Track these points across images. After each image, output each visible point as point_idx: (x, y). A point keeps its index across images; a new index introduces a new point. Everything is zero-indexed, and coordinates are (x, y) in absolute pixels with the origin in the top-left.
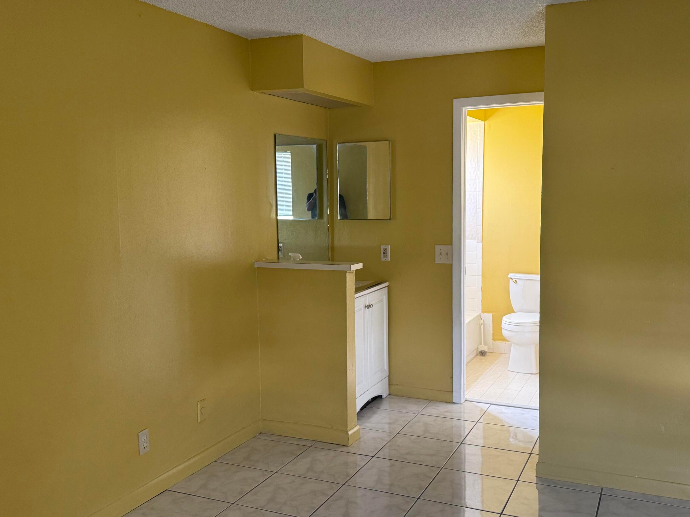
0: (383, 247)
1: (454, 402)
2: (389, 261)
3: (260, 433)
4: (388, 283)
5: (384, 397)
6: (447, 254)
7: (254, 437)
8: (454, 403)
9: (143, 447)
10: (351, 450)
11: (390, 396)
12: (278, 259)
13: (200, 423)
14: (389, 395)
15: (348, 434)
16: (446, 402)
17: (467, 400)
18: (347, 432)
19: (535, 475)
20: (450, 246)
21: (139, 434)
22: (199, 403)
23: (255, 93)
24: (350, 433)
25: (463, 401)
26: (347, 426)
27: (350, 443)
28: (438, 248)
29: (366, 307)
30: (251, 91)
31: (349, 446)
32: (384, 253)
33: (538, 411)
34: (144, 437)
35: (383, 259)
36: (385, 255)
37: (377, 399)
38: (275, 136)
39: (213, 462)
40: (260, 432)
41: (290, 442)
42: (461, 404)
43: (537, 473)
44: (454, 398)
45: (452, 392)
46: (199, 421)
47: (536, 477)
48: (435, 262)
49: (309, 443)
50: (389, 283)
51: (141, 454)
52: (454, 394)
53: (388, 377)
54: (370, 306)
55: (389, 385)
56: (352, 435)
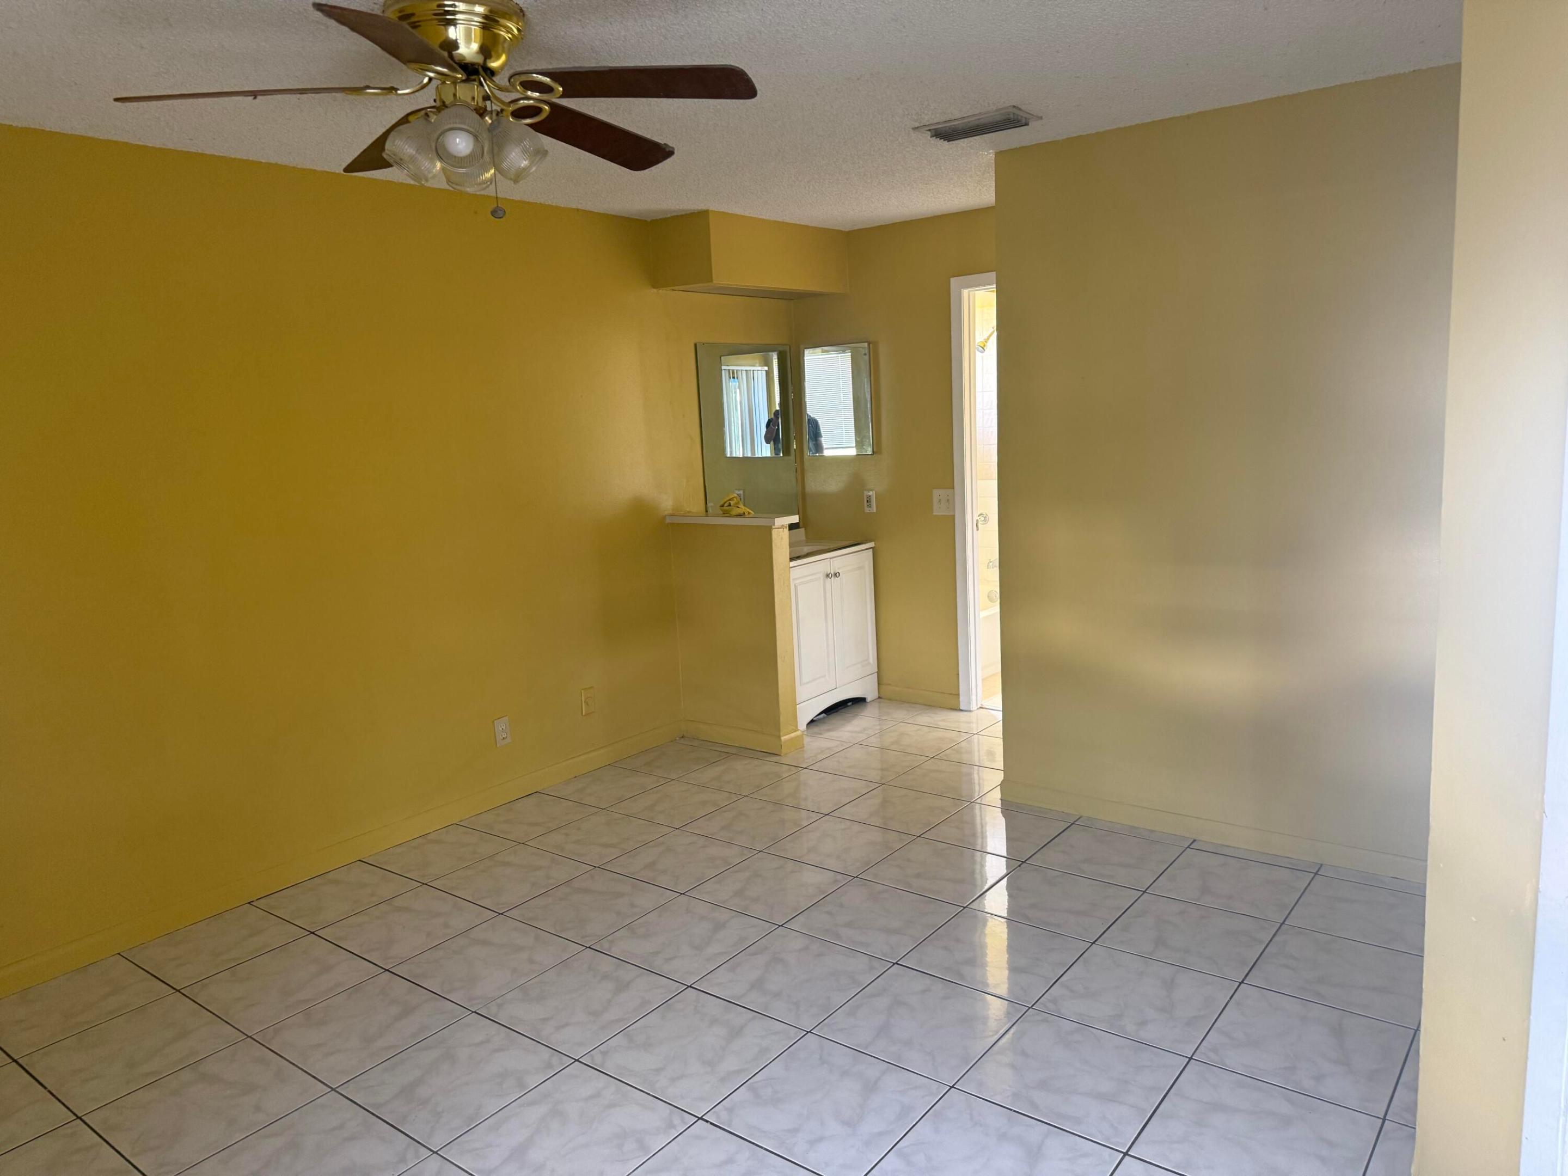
0: (866, 493)
1: (961, 708)
2: (874, 512)
3: (683, 737)
4: (873, 543)
5: (868, 700)
6: (948, 500)
7: (672, 741)
8: (962, 710)
9: (502, 738)
10: (784, 760)
11: (879, 700)
12: (707, 511)
13: (585, 715)
14: (879, 698)
15: (780, 740)
16: (951, 709)
17: (983, 707)
18: (779, 737)
19: (1000, 798)
20: (951, 490)
21: (495, 721)
22: (582, 691)
23: (661, 291)
24: (783, 738)
25: (974, 707)
26: (779, 730)
27: (784, 751)
28: (936, 493)
29: (828, 576)
30: (653, 289)
31: (782, 755)
32: (867, 501)
33: (1001, 712)
34: (501, 726)
35: (867, 510)
36: (868, 504)
37: (858, 702)
38: (696, 345)
39: (606, 766)
40: (681, 736)
41: (711, 748)
42: (970, 711)
43: (1002, 796)
44: (961, 704)
45: (958, 695)
46: (584, 714)
47: (1001, 799)
48: (932, 513)
49: (734, 751)
50: (875, 544)
51: (498, 746)
52: (961, 698)
53: (876, 674)
54: (835, 575)
55: (879, 684)
56: (786, 741)
